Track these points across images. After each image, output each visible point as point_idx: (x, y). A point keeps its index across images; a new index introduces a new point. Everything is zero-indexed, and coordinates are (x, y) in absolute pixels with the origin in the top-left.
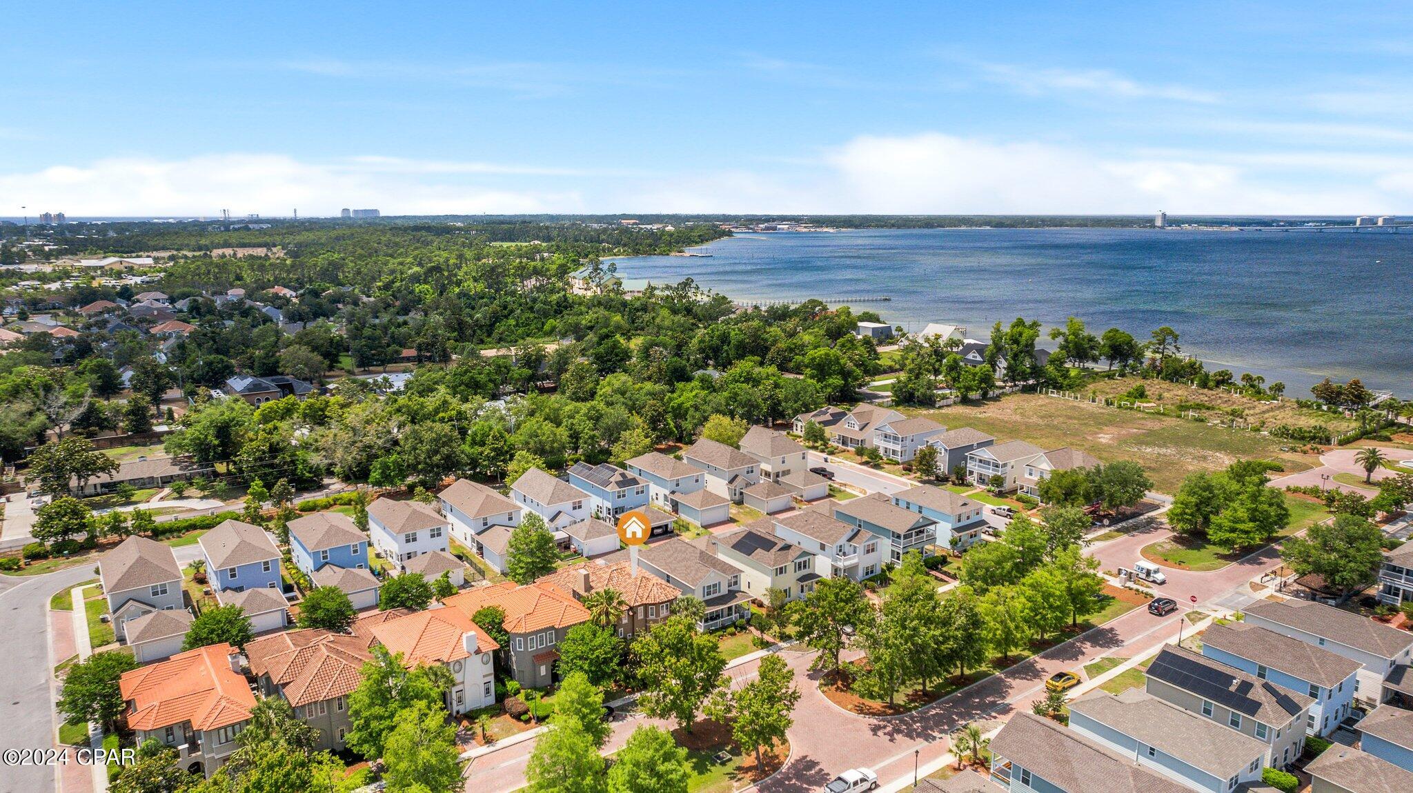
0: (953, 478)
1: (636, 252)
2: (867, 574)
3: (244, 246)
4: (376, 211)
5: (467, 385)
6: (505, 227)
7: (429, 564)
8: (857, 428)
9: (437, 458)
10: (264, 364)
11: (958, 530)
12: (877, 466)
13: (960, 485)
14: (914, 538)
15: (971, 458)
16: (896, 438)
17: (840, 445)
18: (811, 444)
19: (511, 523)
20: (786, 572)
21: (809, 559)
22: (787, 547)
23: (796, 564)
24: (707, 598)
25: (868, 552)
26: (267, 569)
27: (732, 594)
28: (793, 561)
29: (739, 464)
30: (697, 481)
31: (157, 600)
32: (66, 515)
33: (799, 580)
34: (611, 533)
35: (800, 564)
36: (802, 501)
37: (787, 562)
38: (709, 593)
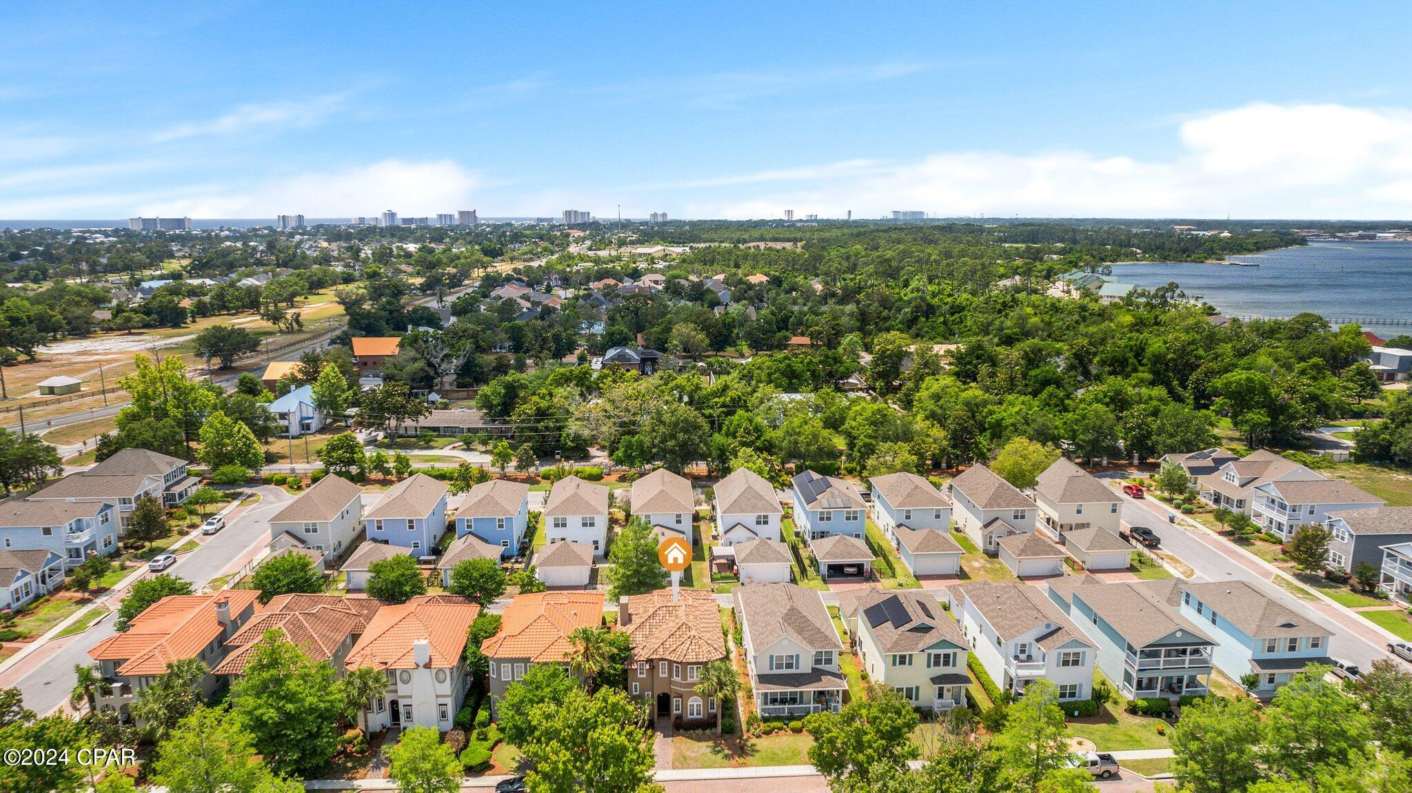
0: (1354, 581)
1: (1165, 258)
2: (1063, 695)
3: (775, 240)
4: (921, 213)
5: (782, 374)
6: (1029, 228)
7: (554, 554)
8: (1237, 483)
9: (671, 443)
10: (659, 339)
11: (1263, 663)
12: (1243, 541)
13: (1364, 592)
14: (1162, 659)
15: (1389, 555)
16: (1283, 507)
17: (1211, 503)
18: (1166, 494)
19: (678, 527)
20: (910, 663)
21: (955, 654)
22: (925, 629)
23: (929, 655)
24: (776, 671)
25: (1066, 663)
26: (411, 527)
27: (816, 675)
28: (923, 651)
29: (1003, 504)
30: (938, 516)
31: (309, 537)
32: (342, 448)
33: (934, 680)
34: (778, 560)
35: (937, 656)
36: (1083, 569)
37: (913, 649)
38: (779, 666)
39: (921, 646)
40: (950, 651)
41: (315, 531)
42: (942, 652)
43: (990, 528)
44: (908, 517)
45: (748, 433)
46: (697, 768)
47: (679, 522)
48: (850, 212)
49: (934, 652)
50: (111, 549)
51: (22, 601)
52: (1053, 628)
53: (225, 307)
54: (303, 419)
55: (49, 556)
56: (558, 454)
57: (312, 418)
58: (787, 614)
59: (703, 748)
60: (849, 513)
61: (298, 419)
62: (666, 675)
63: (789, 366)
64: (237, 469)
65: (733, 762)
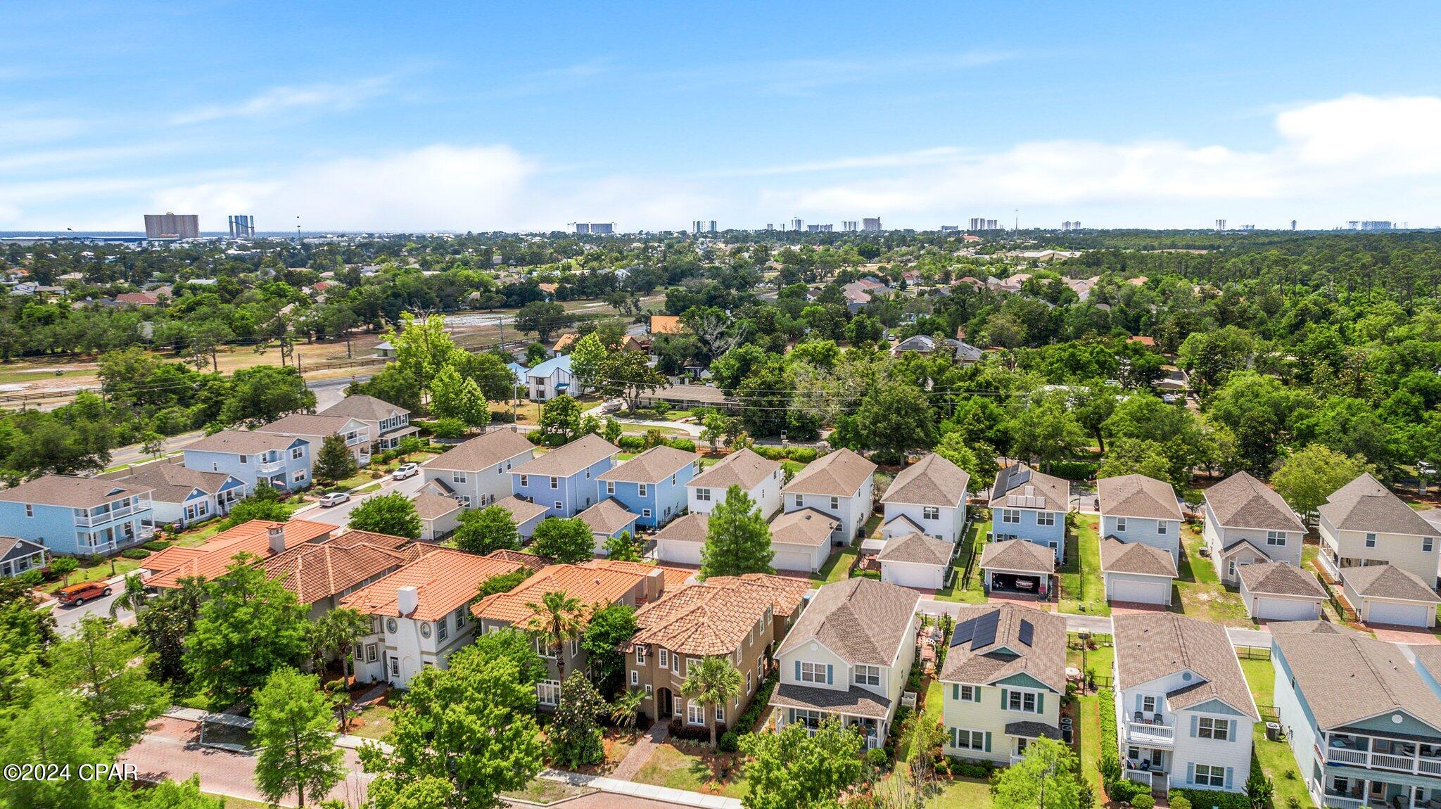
2: (1201, 780)
14: (1370, 754)
20: (978, 699)
21: (1041, 696)
22: (1006, 656)
23: (1004, 691)
24: (803, 683)
25: (1205, 733)
26: (554, 486)
27: (854, 694)
28: (994, 684)
29: (1253, 523)
30: (1162, 531)
31: (458, 486)
32: (557, 409)
33: (1011, 728)
34: (927, 561)
35: (1016, 696)
36: (1357, 620)
37: (980, 680)
38: (807, 677)
39: (992, 678)
40: (1035, 691)
41: (463, 480)
42: (1023, 690)
43: (1230, 553)
44: (1121, 528)
45: (979, 421)
46: (660, 785)
47: (834, 506)
48: (1294, 222)
49: (1011, 688)
50: (303, 484)
51: (196, 518)
52: (1194, 681)
53: (584, 293)
54: (560, 385)
55: (230, 480)
56: (784, 433)
57: (568, 385)
58: (834, 614)
59: (684, 761)
60: (1042, 514)
61: (554, 384)
62: (666, 667)
63: (1073, 355)
64: (456, 422)
65: (705, 786)
